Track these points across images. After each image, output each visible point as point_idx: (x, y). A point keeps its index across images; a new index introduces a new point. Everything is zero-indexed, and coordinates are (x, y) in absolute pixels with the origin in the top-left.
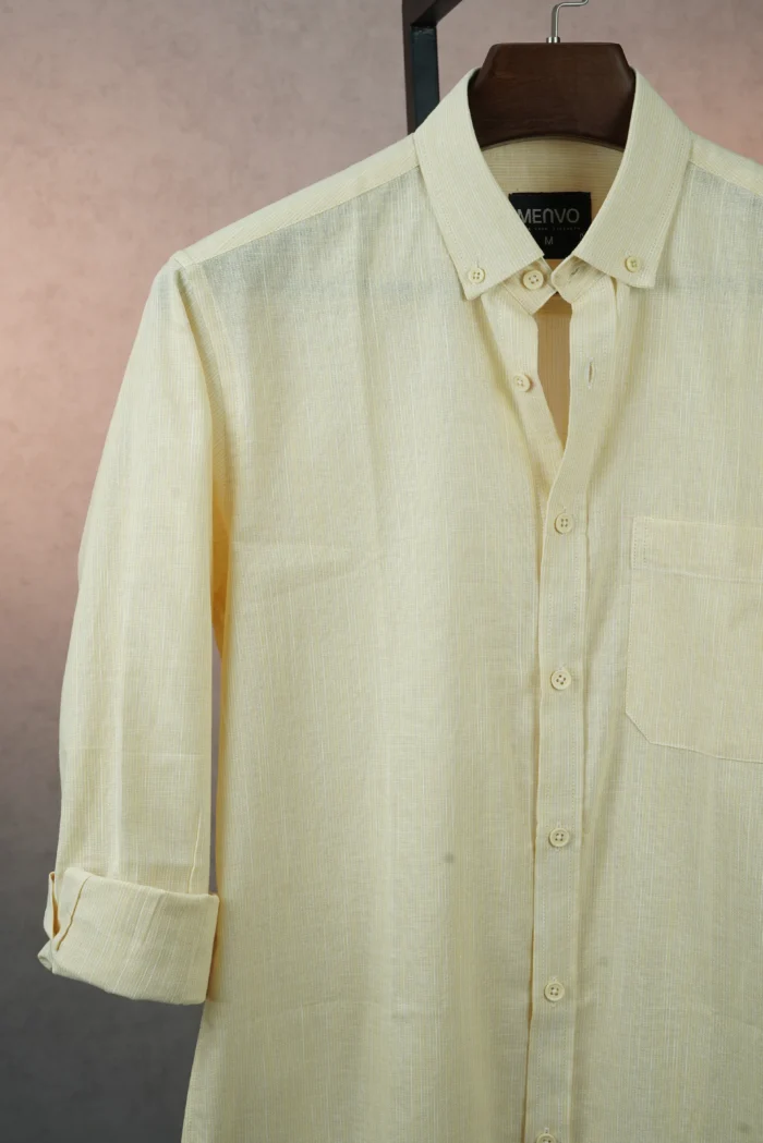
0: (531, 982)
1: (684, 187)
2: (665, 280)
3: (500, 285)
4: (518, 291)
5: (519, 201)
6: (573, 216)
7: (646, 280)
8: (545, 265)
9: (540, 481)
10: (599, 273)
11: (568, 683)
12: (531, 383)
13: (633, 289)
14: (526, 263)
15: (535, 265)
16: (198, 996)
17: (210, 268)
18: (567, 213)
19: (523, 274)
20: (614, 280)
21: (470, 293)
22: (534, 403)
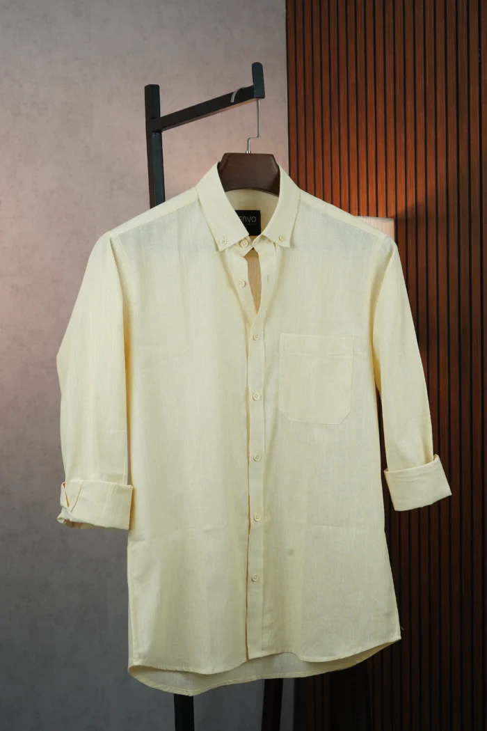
0: (249, 514)
1: (298, 208)
2: (292, 244)
3: (232, 246)
4: (238, 248)
5: (240, 213)
6: (254, 219)
7: (287, 244)
8: (249, 238)
9: (246, 320)
10: (270, 241)
11: (258, 398)
12: (245, 284)
13: (281, 247)
14: (242, 238)
15: (245, 238)
16: (127, 527)
17: (123, 237)
18: (251, 218)
19: (240, 242)
20: (274, 243)
21: (221, 248)
22: (245, 293)
